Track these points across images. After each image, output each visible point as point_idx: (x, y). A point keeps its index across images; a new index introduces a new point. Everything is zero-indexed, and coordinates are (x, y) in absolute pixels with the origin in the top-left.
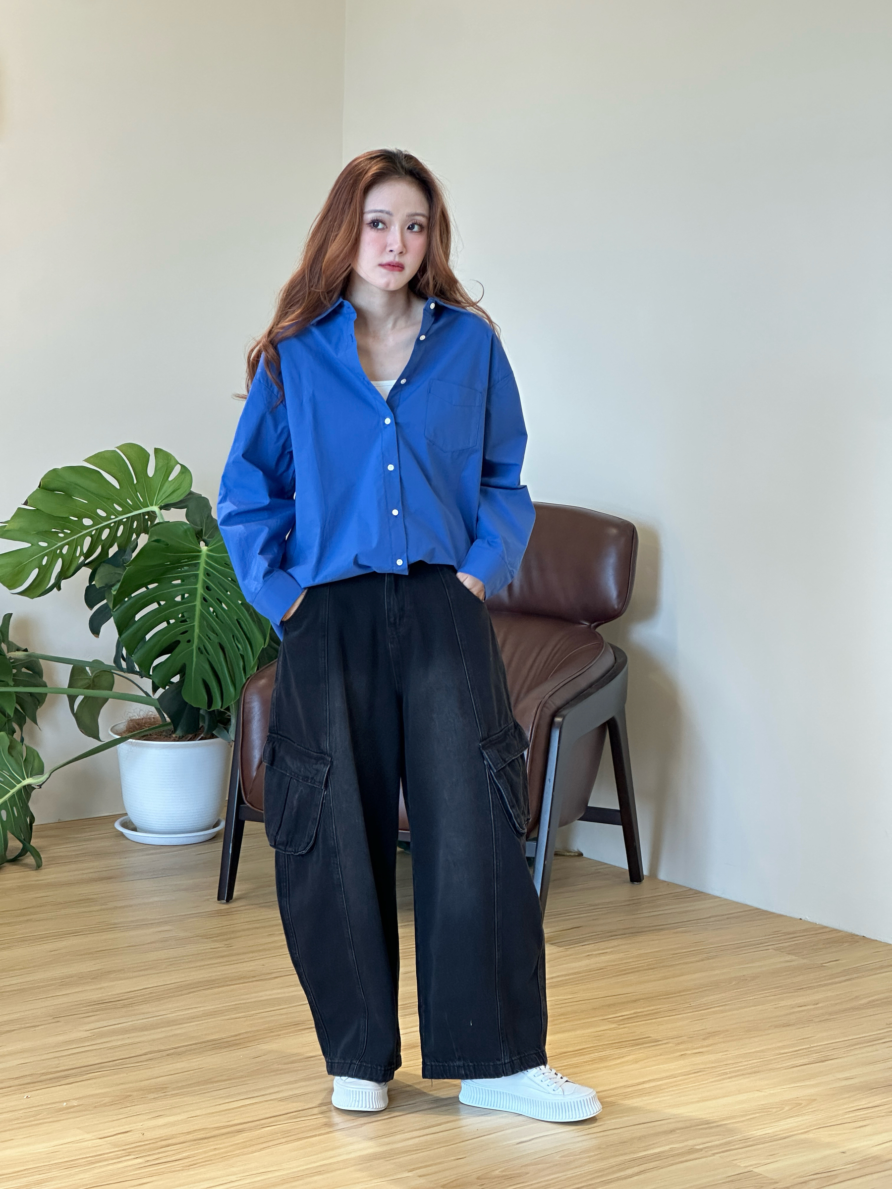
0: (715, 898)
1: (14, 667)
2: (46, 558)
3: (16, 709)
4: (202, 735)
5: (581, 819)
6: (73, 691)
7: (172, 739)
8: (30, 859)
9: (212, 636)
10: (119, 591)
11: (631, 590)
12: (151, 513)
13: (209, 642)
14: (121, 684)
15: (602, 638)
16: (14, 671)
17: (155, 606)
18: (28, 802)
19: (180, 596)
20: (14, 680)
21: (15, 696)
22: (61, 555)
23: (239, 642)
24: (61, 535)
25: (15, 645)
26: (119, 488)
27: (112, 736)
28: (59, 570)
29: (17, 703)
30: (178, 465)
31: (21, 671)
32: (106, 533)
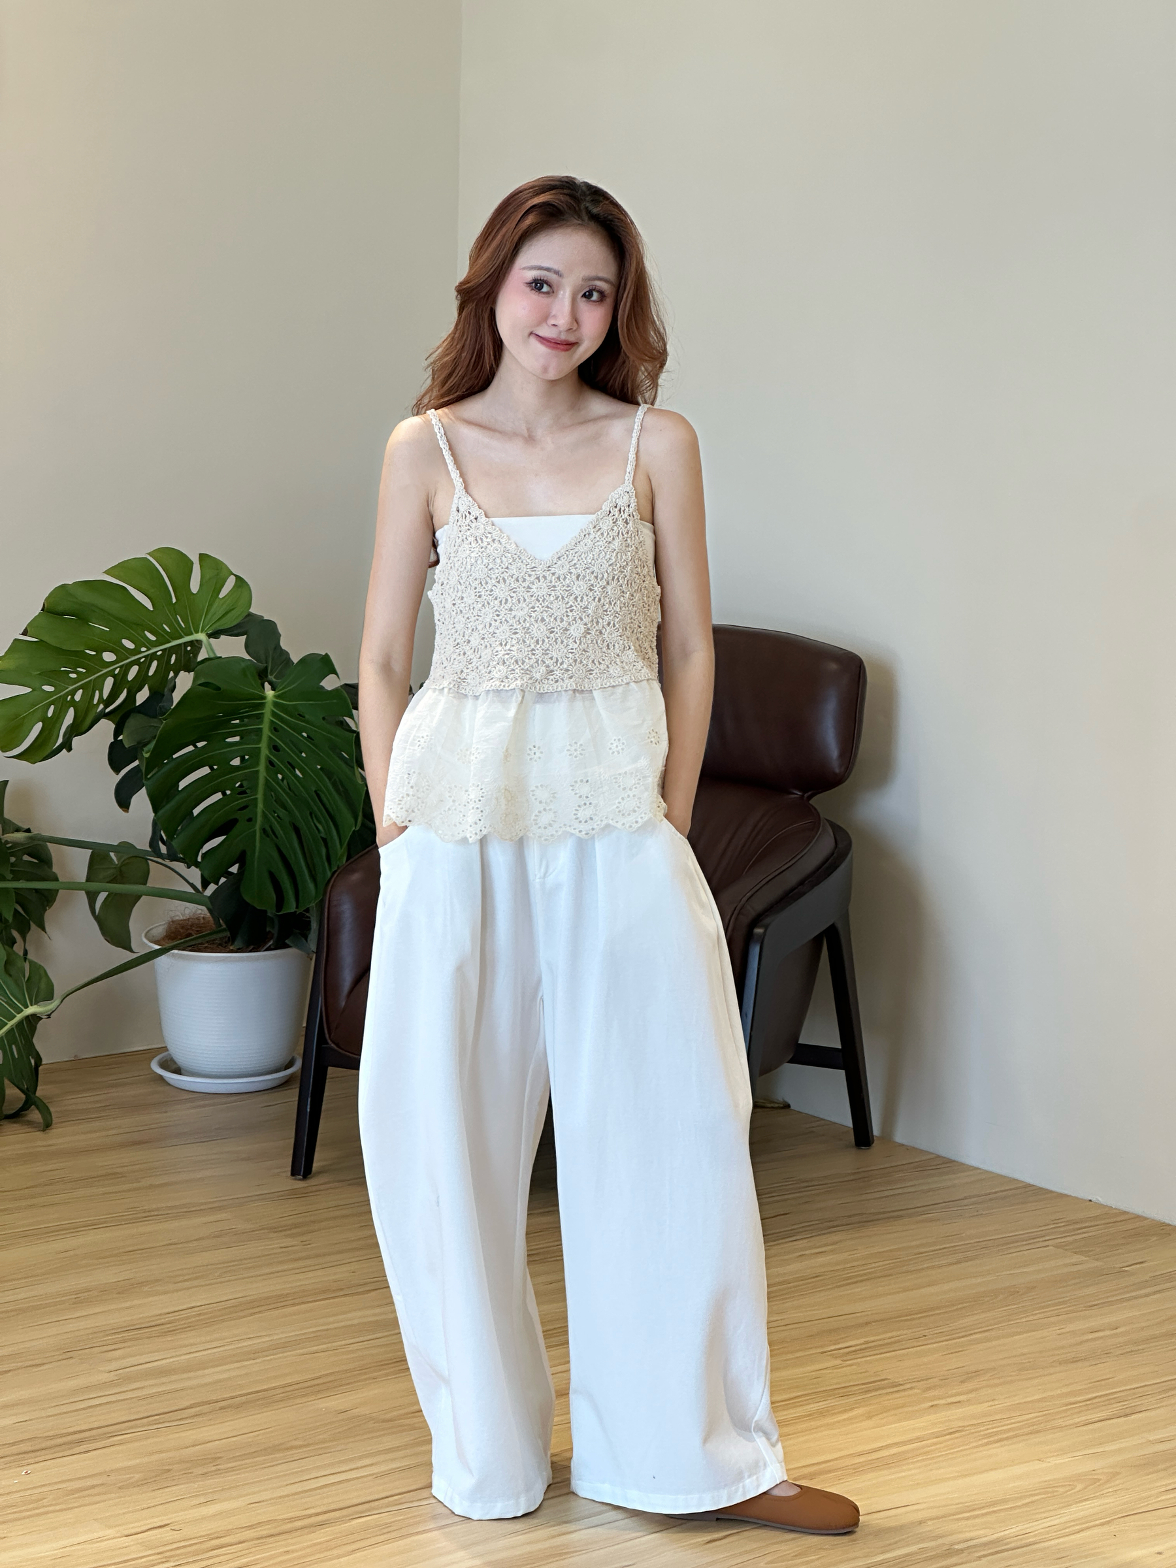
0: (972, 1170)
1: (12, 855)
2: (52, 707)
3: (16, 911)
4: (270, 944)
5: (789, 1062)
6: (94, 886)
7: (228, 950)
8: (35, 1115)
9: (282, 812)
10: (153, 752)
11: (857, 747)
12: (195, 642)
13: (278, 822)
14: (159, 875)
15: (818, 812)
16: (13, 859)
17: (205, 770)
18: (33, 1036)
19: (239, 758)
20: (12, 872)
21: (14, 894)
22: (73, 703)
23: (320, 822)
24: (73, 676)
25: (14, 824)
26: (151, 609)
27: (149, 947)
28: (71, 722)
29: (17, 902)
30: (232, 576)
31: (22, 859)
32: (134, 670)
